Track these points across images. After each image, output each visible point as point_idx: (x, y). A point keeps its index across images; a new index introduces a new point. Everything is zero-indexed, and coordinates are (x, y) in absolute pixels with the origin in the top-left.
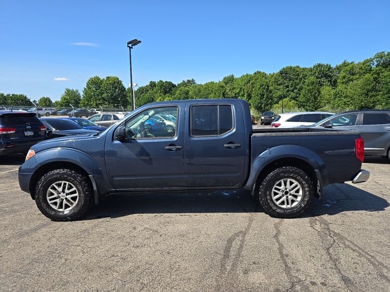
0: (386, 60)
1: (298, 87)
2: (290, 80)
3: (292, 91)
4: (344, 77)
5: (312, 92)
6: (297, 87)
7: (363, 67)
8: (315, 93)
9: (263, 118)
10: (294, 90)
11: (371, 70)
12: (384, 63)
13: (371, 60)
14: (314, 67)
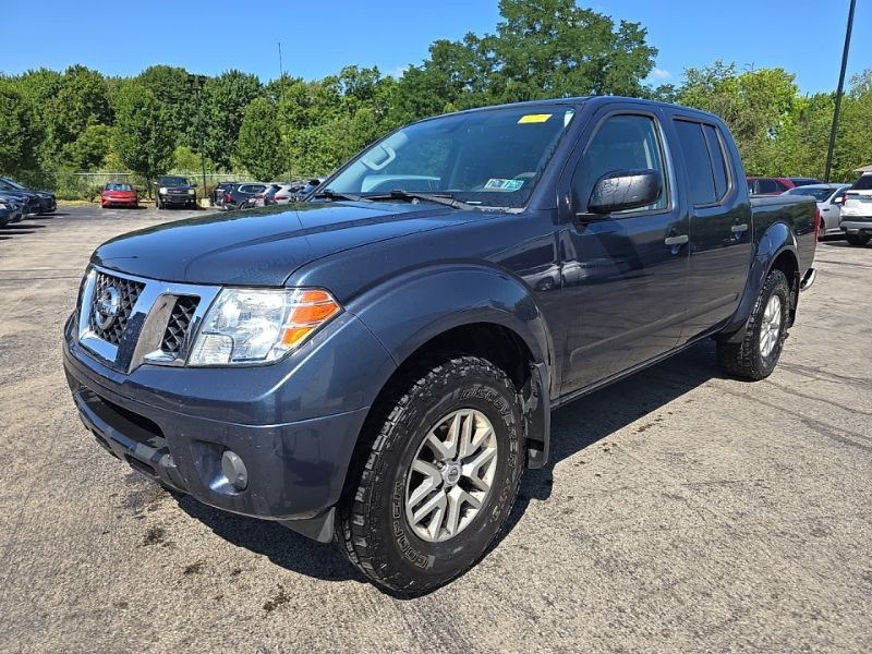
0: (361, 83)
1: (194, 120)
2: (173, 100)
3: (183, 130)
4: (290, 110)
5: (266, 134)
6: (192, 120)
7: (325, 93)
8: (272, 139)
9: (163, 191)
10: (185, 126)
11: (338, 100)
12: (358, 90)
13: (334, 80)
14: (224, 77)
